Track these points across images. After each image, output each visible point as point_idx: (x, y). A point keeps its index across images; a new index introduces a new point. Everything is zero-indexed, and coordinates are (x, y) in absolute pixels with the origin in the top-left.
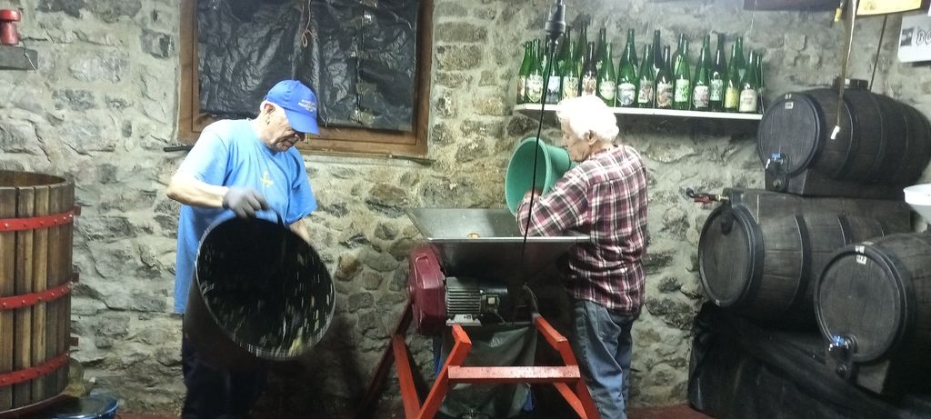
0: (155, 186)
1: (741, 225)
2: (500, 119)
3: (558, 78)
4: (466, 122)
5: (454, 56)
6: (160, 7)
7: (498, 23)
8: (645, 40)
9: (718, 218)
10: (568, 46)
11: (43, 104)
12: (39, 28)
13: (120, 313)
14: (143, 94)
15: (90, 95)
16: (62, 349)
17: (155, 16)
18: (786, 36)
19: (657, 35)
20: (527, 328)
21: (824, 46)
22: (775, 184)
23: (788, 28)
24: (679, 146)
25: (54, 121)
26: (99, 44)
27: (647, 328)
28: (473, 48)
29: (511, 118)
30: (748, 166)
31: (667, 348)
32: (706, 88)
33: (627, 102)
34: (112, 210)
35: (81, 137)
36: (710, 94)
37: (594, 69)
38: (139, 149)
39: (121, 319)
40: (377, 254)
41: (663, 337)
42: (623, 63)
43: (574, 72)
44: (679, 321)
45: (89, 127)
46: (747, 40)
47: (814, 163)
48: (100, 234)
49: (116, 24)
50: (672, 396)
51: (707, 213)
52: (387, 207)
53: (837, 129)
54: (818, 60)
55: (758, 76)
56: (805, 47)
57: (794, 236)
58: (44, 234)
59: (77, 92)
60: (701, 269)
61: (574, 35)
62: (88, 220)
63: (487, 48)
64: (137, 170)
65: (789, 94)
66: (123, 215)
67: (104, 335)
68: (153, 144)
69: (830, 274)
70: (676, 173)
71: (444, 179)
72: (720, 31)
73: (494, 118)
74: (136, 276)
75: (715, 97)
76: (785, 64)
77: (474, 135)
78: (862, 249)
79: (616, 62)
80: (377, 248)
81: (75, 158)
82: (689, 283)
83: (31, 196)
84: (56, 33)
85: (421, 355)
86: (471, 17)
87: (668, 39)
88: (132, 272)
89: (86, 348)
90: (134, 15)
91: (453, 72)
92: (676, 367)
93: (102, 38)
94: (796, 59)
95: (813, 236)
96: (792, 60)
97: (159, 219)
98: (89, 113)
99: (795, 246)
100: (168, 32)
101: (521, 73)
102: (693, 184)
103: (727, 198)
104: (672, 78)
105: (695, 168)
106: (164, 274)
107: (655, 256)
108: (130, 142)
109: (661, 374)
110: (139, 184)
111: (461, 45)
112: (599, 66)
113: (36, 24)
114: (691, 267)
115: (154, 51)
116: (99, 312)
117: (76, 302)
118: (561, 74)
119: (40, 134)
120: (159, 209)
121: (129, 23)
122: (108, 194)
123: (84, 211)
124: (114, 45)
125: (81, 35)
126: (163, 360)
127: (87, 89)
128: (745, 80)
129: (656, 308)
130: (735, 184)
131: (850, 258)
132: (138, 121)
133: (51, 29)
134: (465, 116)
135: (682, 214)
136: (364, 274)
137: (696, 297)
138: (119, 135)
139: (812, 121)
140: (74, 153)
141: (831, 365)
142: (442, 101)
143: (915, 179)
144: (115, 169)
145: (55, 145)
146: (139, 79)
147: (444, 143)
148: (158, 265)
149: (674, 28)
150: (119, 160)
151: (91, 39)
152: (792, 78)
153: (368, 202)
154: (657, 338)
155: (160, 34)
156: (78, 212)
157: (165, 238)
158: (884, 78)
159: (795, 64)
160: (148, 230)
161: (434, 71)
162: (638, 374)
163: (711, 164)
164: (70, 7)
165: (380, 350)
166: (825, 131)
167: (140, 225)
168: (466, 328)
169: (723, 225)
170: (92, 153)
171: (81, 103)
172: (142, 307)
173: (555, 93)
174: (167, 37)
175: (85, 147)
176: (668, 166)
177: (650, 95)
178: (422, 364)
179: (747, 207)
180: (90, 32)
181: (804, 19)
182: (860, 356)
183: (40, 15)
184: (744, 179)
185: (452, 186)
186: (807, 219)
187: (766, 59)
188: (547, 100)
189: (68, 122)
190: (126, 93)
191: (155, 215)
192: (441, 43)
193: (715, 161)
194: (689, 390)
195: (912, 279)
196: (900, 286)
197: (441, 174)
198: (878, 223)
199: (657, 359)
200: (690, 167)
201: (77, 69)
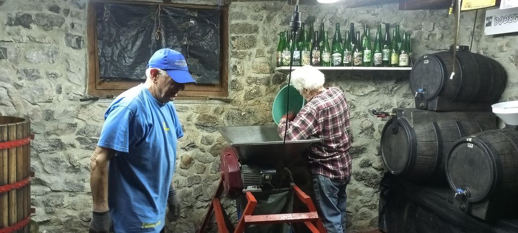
0: (76, 121)
1: (403, 128)
2: (268, 75)
3: (298, 52)
4: (249, 78)
5: (241, 42)
6: (76, 21)
7: (264, 23)
8: (345, 29)
9: (390, 125)
10: (304, 34)
11: (11, 78)
12: (8, 35)
13: (59, 193)
14: (68, 70)
15: (37, 71)
16: (26, 215)
17: (73, 26)
18: (423, 24)
19: (352, 25)
20: (287, 192)
21: (444, 28)
22: (421, 105)
23: (424, 19)
24: (367, 86)
25: (18, 86)
26: (42, 43)
27: (354, 188)
28: (251, 37)
29: (274, 75)
30: (405, 96)
31: (366, 198)
32: (381, 54)
33: (337, 63)
34: (52, 135)
35: (34, 95)
36: (383, 57)
37: (318, 46)
38: (66, 101)
39: (59, 196)
40: (203, 154)
41: (363, 193)
42: (334, 42)
43: (307, 48)
44: (371, 184)
45: (38, 90)
46: (401, 27)
47: (441, 93)
48: (46, 149)
49: (51, 31)
50: (370, 226)
51: (384, 123)
52: (207, 127)
53: (453, 74)
54: (441, 36)
55: (408, 46)
56: (434, 29)
57: (432, 133)
58: (13, 151)
59: (30, 70)
60: (383, 154)
61: (306, 28)
62: (39, 141)
63: (259, 36)
64: (66, 112)
65: (426, 55)
66: (58, 138)
67: (50, 206)
68: (74, 97)
69: (453, 154)
70: (366, 101)
71: (238, 110)
72: (387, 22)
73: (264, 75)
74: (67, 172)
75: (386, 59)
76: (423, 39)
77: (254, 85)
78: (470, 140)
79: (330, 41)
80: (203, 150)
81: (30, 107)
82: (376, 162)
83: (6, 129)
84: (17, 37)
85: (229, 209)
86: (249, 20)
87: (358, 27)
88: (65, 170)
89: (40, 214)
90: (61, 26)
91: (241, 51)
92: (371, 209)
93: (44, 39)
94: (429, 36)
95: (443, 133)
96: (427, 36)
97: (79, 139)
98: (37, 81)
99: (433, 139)
100: (80, 35)
101: (278, 50)
102: (375, 107)
103: (395, 114)
104: (362, 49)
105: (377, 98)
106: (83, 170)
107: (357, 147)
108: (61, 97)
109: (363, 214)
110: (66, 120)
111: (244, 35)
112: (321, 44)
113: (6, 33)
114: (377, 153)
115: (73, 45)
116: (46, 193)
117: (33, 188)
118: (300, 49)
119: (10, 94)
120: (78, 133)
121: (58, 31)
122: (49, 126)
123: (36, 136)
124: (50, 43)
125: (31, 38)
126: (84, 219)
128: (401, 49)
129: (359, 177)
130: (399, 106)
131: (464, 144)
132: (65, 85)
133: (14, 36)
134: (249, 75)
135: (371, 124)
136: (195, 165)
137: (380, 170)
138: (55, 93)
139: (439, 70)
140: (30, 104)
141: (457, 204)
142: (235, 67)
143: (498, 99)
144: (53, 112)
145: (19, 100)
146: (65, 62)
147: (238, 91)
148: (80, 165)
149: (361, 22)
150: (55, 107)
151: (37, 40)
152: (427, 46)
153: (196, 125)
154: (360, 194)
155: (76, 36)
156: (33, 138)
157: (83, 150)
158: (478, 45)
159: (428, 39)
160: (73, 146)
161: (230, 50)
162: (351, 214)
163: (385, 95)
164: (24, 22)
165: (206, 207)
166: (447, 75)
167: (68, 143)
168: (253, 193)
169: (393, 129)
170: (39, 104)
171: (33, 76)
172: (71, 189)
173: (297, 60)
174: (80, 37)
175: (36, 101)
176: (362, 97)
177: (350, 59)
178: (230, 214)
179: (406, 119)
180: (37, 36)
181: (432, 14)
182: (472, 199)
184: (404, 103)
185: (243, 114)
186: (439, 124)
187: (412, 37)
188: (293, 64)
189: (25, 87)
190: (58, 69)
191: (77, 137)
192: (233, 35)
193: (387, 94)
194: (379, 221)
195: (499, 155)
196: (492, 159)
197: (236, 107)
198: (478, 125)
199: (361, 205)
200: (374, 98)
201: (30, 57)
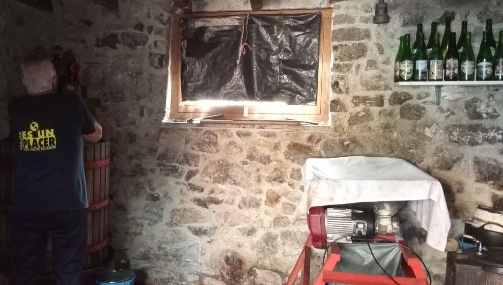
0: (156, 145)
2: (382, 94)
4: (356, 97)
5: (345, 51)
6: (159, 38)
14: (150, 91)
15: (122, 94)
17: (155, 43)
28: (359, 45)
29: (391, 92)
34: (133, 160)
35: (118, 118)
37: (457, 53)
38: (148, 124)
39: (139, 225)
45: (122, 112)
49: (135, 50)
59: (115, 92)
63: (371, 43)
66: (139, 162)
67: (130, 234)
68: (155, 120)
71: (339, 138)
73: (376, 92)
74: (147, 199)
77: (362, 106)
80: (293, 186)
81: (115, 130)
86: (358, 23)
90: (145, 45)
91: (345, 62)
97: (159, 165)
98: (122, 103)
100: (163, 53)
106: (162, 198)
108: (143, 119)
111: (350, 43)
115: (156, 65)
116: (127, 220)
118: (429, 59)
121: (142, 50)
127: (120, 90)
132: (147, 107)
134: (356, 94)
136: (283, 204)
138: (137, 115)
142: (337, 84)
144: (135, 136)
146: (148, 83)
148: (159, 193)
150: (138, 129)
153: (285, 155)
155: (158, 54)
157: (162, 176)
160: (153, 171)
161: (332, 62)
164: (111, 43)
167: (149, 168)
171: (118, 98)
172: (150, 219)
174: (162, 56)
175: (120, 123)
180: (122, 57)
183: (96, 49)
185: (346, 143)
189: (111, 109)
190: (141, 91)
191: (157, 162)
192: (335, 43)
201: (116, 79)
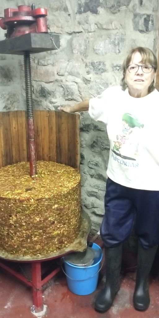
11: (80, 72)
12: (78, 25)
15: (104, 64)
17: (141, 1)
25: (86, 81)
26: (109, 29)
45: (103, 84)
59: (97, 62)
84: (86, 26)
93: (110, 25)
100: (149, 12)
113: (77, 23)
115: (140, 28)
119: (80, 89)
124: (117, 29)
125: (99, 26)
127: (102, 60)
133: (83, 24)
151: (105, 27)
155: (144, 15)
183: (78, 16)
201: (97, 48)
